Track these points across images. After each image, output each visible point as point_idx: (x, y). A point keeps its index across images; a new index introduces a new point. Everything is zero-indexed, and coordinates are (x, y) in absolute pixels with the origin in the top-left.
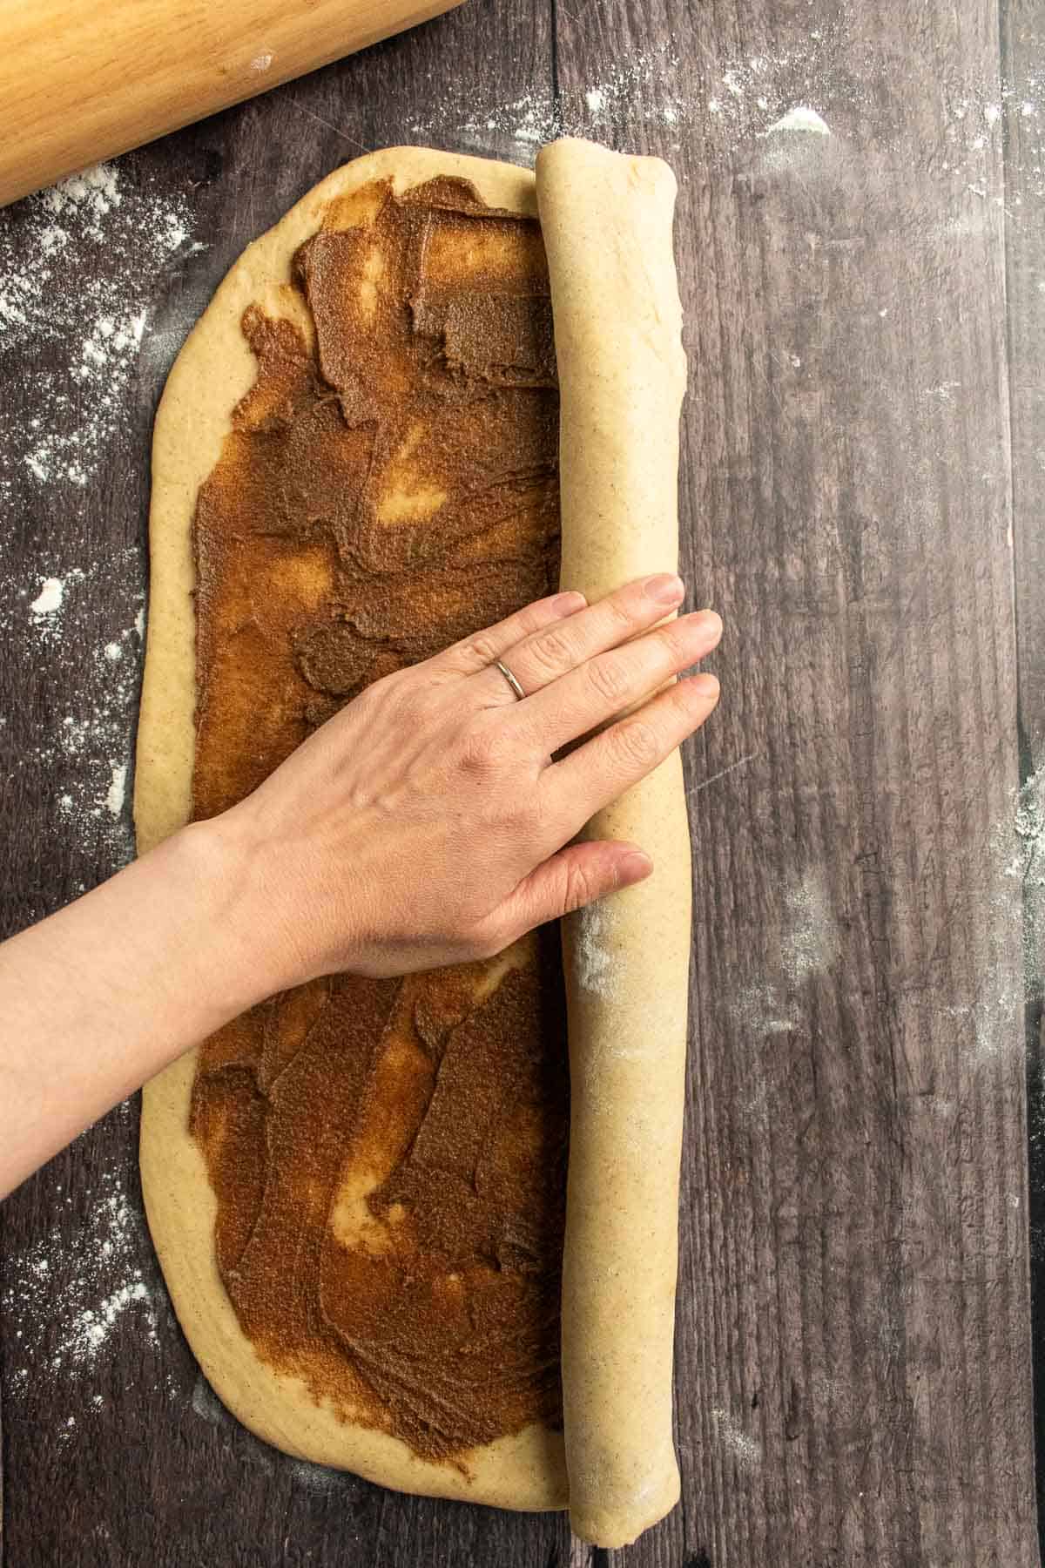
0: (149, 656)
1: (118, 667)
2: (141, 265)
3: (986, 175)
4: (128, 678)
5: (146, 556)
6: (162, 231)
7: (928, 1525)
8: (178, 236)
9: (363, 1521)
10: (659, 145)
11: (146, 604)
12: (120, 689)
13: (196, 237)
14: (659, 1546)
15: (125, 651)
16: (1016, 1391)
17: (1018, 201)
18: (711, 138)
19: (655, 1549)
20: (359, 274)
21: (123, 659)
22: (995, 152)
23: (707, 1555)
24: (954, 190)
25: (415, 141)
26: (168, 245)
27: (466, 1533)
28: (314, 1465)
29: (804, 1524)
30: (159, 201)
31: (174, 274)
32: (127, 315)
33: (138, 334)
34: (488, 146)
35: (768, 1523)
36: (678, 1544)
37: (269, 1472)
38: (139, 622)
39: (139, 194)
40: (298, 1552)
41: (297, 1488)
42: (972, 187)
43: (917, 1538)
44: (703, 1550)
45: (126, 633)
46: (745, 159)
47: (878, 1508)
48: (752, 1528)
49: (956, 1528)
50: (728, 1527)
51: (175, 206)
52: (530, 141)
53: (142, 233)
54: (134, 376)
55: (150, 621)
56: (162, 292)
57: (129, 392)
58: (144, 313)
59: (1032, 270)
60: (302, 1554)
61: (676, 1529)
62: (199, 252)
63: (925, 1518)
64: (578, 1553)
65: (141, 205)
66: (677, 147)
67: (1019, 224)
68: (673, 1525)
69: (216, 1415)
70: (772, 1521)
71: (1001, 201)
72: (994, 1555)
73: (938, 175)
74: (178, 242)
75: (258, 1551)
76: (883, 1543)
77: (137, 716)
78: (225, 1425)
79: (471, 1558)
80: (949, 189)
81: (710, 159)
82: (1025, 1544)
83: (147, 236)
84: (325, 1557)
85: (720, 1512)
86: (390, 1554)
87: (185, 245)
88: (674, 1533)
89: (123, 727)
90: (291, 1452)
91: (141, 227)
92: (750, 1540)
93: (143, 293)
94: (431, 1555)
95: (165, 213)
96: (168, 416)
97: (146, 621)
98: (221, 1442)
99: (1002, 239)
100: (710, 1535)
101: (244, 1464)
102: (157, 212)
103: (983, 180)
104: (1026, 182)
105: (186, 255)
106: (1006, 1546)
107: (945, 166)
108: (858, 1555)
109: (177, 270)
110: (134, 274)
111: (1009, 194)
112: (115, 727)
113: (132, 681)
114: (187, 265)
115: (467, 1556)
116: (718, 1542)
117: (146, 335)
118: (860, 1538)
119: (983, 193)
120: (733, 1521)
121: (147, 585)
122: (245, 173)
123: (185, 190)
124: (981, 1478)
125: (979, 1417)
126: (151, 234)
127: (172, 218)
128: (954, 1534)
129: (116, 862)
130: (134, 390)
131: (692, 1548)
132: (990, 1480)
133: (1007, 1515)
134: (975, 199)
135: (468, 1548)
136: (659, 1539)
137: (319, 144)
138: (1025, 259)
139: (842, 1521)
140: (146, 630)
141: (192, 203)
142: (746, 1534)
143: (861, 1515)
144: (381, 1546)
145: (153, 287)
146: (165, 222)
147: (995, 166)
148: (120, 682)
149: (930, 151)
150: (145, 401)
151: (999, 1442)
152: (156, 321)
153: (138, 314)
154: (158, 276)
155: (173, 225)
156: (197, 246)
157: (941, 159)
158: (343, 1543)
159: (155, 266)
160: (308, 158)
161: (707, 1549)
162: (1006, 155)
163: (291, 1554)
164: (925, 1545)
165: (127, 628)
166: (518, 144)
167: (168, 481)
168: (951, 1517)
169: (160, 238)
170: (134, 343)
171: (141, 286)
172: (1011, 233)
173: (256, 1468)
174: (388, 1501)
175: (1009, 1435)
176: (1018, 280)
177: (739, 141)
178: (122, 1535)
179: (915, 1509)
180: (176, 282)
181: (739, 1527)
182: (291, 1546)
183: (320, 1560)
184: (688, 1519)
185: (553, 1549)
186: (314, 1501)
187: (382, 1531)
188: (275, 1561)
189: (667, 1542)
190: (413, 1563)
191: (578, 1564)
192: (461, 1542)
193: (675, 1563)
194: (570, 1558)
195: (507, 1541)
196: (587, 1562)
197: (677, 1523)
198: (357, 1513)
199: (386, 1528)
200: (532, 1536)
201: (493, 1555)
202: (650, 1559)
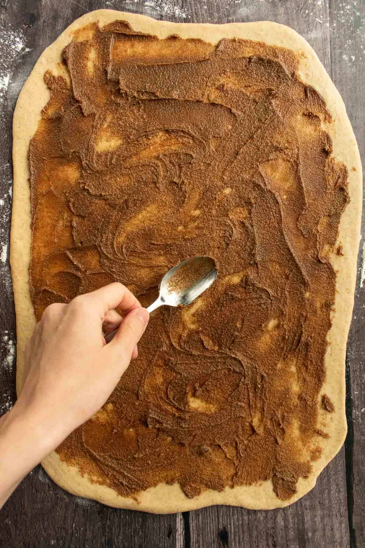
0: (14, 204)
1: (3, 208)
2: (7, 57)
3: (322, 15)
4: (7, 212)
5: (12, 167)
6: (14, 44)
7: (307, 518)
8: (20, 46)
9: (102, 517)
10: (199, 7)
11: (12, 185)
12: (4, 216)
13: (27, 46)
14: (209, 526)
15: (6, 202)
16: (340, 468)
17: (335, 25)
18: (218, 4)
19: (207, 527)
20: (87, 59)
21: (5, 205)
22: (326, 6)
23: (227, 530)
24: (310, 21)
25: (107, 7)
26: (17, 49)
27: (138, 522)
28: (83, 498)
29: (262, 518)
30: (13, 33)
31: (20, 61)
32: (2, 76)
33: (7, 84)
34: (135, 9)
35: (249, 519)
36: (216, 527)
37: (67, 500)
38: (10, 191)
39: (5, 30)
40: (78, 528)
41: (77, 505)
42: (317, 19)
43: (303, 523)
44: (224, 528)
45: (5, 195)
46: (231, 11)
47: (289, 513)
48: (243, 520)
49: (318, 519)
50: (234, 520)
51: (19, 35)
52: (150, 7)
53: (6, 45)
54: (6, 99)
55: (14, 191)
56: (15, 67)
57: (4, 106)
58: (8, 76)
59: (340, 51)
60: (80, 529)
61: (215, 520)
62: (28, 52)
63: (306, 516)
64: (179, 529)
65: (6, 35)
66: (206, 7)
67: (335, 33)
68: (214, 518)
69: (47, 481)
70: (250, 517)
71: (328, 25)
72: (332, 529)
73: (304, 16)
74: (20, 49)
75: (64, 528)
76: (291, 525)
77: (10, 226)
78: (50, 484)
79: (140, 530)
80: (308, 21)
81: (218, 11)
82: (343, 525)
83: (8, 46)
84: (88, 530)
85: (231, 514)
86: (111, 529)
87: (23, 49)
88: (214, 522)
89: (6, 230)
90: (73, 493)
91: (6, 43)
92: (242, 524)
93: (8, 68)
94: (126, 530)
95: (15, 37)
96: (17, 114)
97: (12, 190)
98: (49, 490)
99: (329, 40)
100: (227, 523)
101: (58, 498)
102: (12, 37)
103: (321, 17)
104: (338, 17)
105: (23, 53)
106: (336, 526)
107: (307, 12)
108: (282, 530)
109: (20, 59)
110: (4, 61)
111: (331, 22)
112: (3, 230)
113: (8, 213)
114: (24, 57)
115: (139, 529)
116: (230, 524)
117: (9, 84)
118: (282, 523)
119: (322, 22)
120: (236, 517)
121: (12, 178)
122: (44, 22)
123: (22, 28)
124: (327, 501)
125: (326, 478)
126: (10, 45)
127: (18, 39)
128: (317, 522)
129: (5, 280)
130: (6, 104)
131: (221, 527)
132: (330, 501)
133: (336, 515)
134: (319, 26)
135: (139, 527)
136: (209, 524)
137: (71, 10)
138: (338, 47)
139: (276, 518)
140: (12, 194)
141: (25, 33)
142: (241, 522)
143: (283, 515)
144: (108, 526)
145: (11, 66)
146: (15, 41)
147: (326, 11)
148: (4, 214)
149: (301, 6)
150: (10, 109)
151: (333, 487)
152: (13, 78)
153: (6, 76)
154: (13, 61)
155: (18, 42)
156: (27, 50)
157: (306, 9)
158: (94, 526)
159: (12, 58)
160: (67, 15)
161: (226, 527)
162: (330, 7)
163: (75, 529)
164: (306, 526)
165: (6, 194)
166: (146, 8)
167: (18, 138)
168: (316, 515)
169: (13, 47)
170: (5, 87)
171: (7, 65)
172: (332, 37)
173: (62, 499)
174: (110, 510)
175: (337, 485)
176: (335, 55)
177: (229, 4)
178: (15, 523)
179: (303, 513)
180: (20, 63)
181: (238, 518)
182: (76, 526)
183: (86, 531)
184: (219, 516)
185: (170, 528)
186: (84, 510)
187: (108, 521)
188: (70, 532)
189: (212, 525)
190: (119, 532)
191: (179, 533)
192: (137, 525)
193: (215, 533)
194: (176, 531)
195: (153, 525)
196: (183, 532)
197: (215, 518)
198: (99, 514)
199: (109, 520)
200: (162, 523)
201: (148, 530)
202: (205, 531)
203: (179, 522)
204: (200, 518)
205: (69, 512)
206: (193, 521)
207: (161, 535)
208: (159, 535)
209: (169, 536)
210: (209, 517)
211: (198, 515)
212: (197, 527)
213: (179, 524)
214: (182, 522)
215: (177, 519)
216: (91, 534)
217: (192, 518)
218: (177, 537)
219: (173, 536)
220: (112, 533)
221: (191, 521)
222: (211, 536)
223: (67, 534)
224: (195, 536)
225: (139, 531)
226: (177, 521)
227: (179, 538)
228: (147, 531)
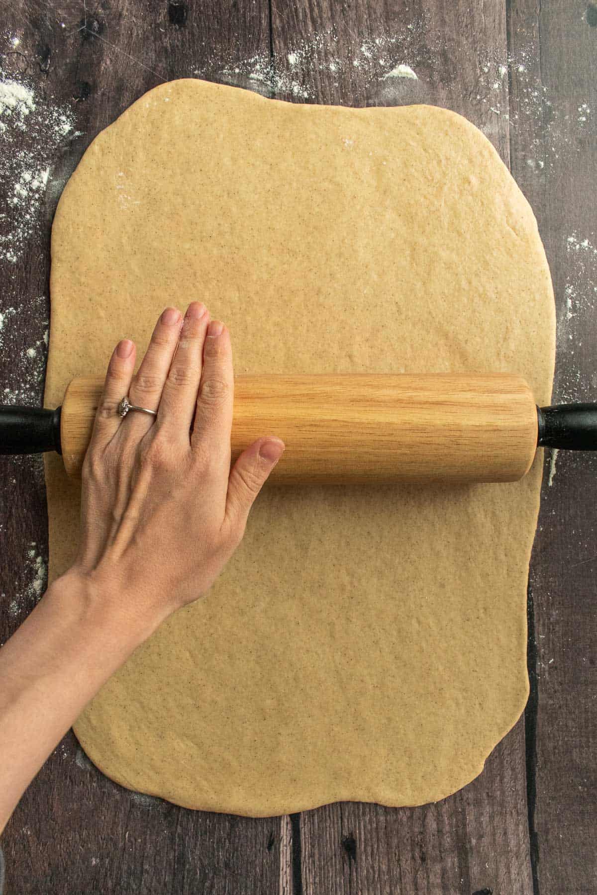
0: (50, 356)
1: (34, 362)
2: (46, 143)
3: (500, 103)
4: (40, 367)
5: (49, 302)
6: (58, 125)
7: (470, 818)
8: (67, 128)
9: (169, 822)
10: (327, 83)
11: (48, 327)
12: (36, 373)
13: (77, 128)
14: (328, 832)
15: (38, 352)
16: (516, 746)
17: (517, 117)
18: (355, 80)
19: (326, 834)
21: (36, 357)
22: (504, 91)
23: (354, 837)
24: (483, 110)
25: (196, 77)
26: (61, 132)
27: (225, 827)
28: (142, 794)
29: (405, 819)
30: (56, 109)
31: (66, 148)
32: (39, 170)
33: (45, 180)
34: (235, 82)
35: (386, 820)
36: (338, 832)
37: (118, 797)
38: (45, 337)
39: (45, 105)
40: (132, 839)
41: (133, 805)
42: (492, 109)
43: (464, 825)
44: (351, 834)
45: (38, 343)
46: (373, 92)
47: (444, 810)
48: (378, 822)
49: (485, 819)
50: (365, 822)
51: (65, 112)
52: (258, 80)
53: (47, 126)
54: (43, 203)
55: (51, 336)
56: (59, 158)
57: (40, 212)
58: (48, 169)
59: (523, 153)
60: (136, 840)
61: (337, 823)
62: (78, 137)
63: (468, 814)
64: (285, 837)
65: (46, 111)
66: (337, 84)
67: (517, 129)
68: (336, 822)
69: (89, 767)
70: (388, 818)
71: (507, 117)
72: (505, 834)
73: (475, 102)
74: (67, 131)
75: (112, 840)
76: (447, 828)
77: (44, 388)
78: (93, 772)
79: (227, 841)
80: (480, 110)
81: (354, 91)
82: (521, 827)
83: (50, 127)
84: (148, 841)
85: (361, 813)
86: (183, 840)
87: (71, 132)
88: (336, 826)
89: (37, 393)
90: (129, 787)
91: (46, 122)
92: (377, 828)
93: (48, 158)
94: (205, 840)
95: (60, 115)
96: (59, 225)
97: (49, 336)
98: (91, 781)
99: (508, 136)
100: (355, 826)
101: (104, 792)
102: (55, 114)
103: (498, 105)
104: (520, 106)
105: (71, 138)
106: (511, 827)
107: (478, 97)
108: (434, 835)
109: (66, 146)
110: (42, 148)
111: (512, 114)
112: (33, 394)
113: (42, 369)
114: (71, 143)
115: (225, 839)
116: (360, 829)
117: (49, 181)
118: (435, 826)
119: (498, 112)
120: (367, 818)
121: (49, 317)
122: (103, 94)
123: (71, 103)
124: (498, 793)
125: (498, 760)
126: (52, 126)
127: (63, 118)
128: (484, 822)
129: (33, 467)
130: (42, 211)
131: (346, 833)
132: (503, 793)
133: (512, 813)
134: (494, 115)
135: (226, 835)
136: (328, 829)
137: (143, 80)
138: (520, 147)
139: (425, 816)
140: (49, 341)
141: (75, 110)
142: (374, 825)
143: (435, 814)
144: (179, 834)
145: (53, 155)
146: (60, 120)
147: (505, 98)
148: (35, 369)
149: (470, 89)
150: (48, 217)
151: (508, 773)
152: (55, 174)
153: (45, 170)
154: (56, 149)
155: (64, 122)
156: (77, 133)
157: (476, 94)
158: (158, 834)
159: (54, 144)
160: (137, 87)
161: (354, 833)
162: (510, 93)
163: (129, 841)
164: (469, 829)
165: (39, 340)
166: (251, 81)
167: (60, 260)
168: (482, 814)
169: (57, 128)
170: (42, 185)
171: (47, 154)
172: (512, 134)
173: (110, 795)
174: (182, 812)
175: (513, 770)
176: (516, 158)
177: (369, 82)
178: (38, 833)
179: (464, 810)
180: (66, 152)
181: (370, 820)
182: (130, 836)
183: (145, 844)
184: (343, 817)
185: (271, 835)
186: (142, 812)
187: (179, 827)
188: (121, 845)
189: (332, 830)
190: (196, 844)
191: (285, 843)
192: (222, 833)
193: (337, 841)
194: (280, 840)
195: (247, 832)
196: (290, 842)
197: (338, 820)
198: (165, 818)
199: (181, 826)
200: (260, 828)
201: (239, 839)
202: (323, 839)
203: (285, 826)
204: (316, 821)
205: (121, 815)
206: (304, 825)
207: (258, 847)
208: (255, 847)
209: (269, 848)
210: (328, 818)
211: (313, 816)
212: (310, 833)
213: (285, 831)
214: (289, 827)
215: (282, 822)
216: (152, 848)
217: (305, 820)
218: (281, 849)
219: (275, 848)
220: (184, 846)
221: (301, 825)
222: (331, 846)
223: (116, 849)
224: (309, 847)
225: (225, 842)
226: (282, 825)
227: (285, 852)
228: (237, 841)
